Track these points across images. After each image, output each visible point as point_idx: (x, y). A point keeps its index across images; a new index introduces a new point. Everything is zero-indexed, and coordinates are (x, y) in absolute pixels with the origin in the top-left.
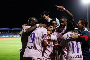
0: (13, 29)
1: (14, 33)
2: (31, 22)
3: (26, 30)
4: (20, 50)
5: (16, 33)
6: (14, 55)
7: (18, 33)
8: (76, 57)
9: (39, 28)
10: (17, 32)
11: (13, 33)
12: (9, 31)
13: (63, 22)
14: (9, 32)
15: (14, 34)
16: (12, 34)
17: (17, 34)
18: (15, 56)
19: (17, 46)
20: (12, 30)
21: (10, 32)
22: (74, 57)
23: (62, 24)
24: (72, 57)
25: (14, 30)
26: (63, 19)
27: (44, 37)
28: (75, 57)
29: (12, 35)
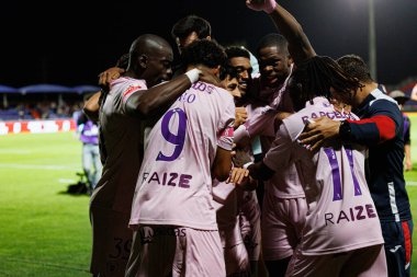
0: (24, 91)
1: (32, 107)
2: (144, 61)
3: (136, 98)
4: (65, 189)
5: (39, 106)
6: (44, 210)
7: (51, 109)
8: (349, 217)
9: (202, 88)
10: (46, 105)
11: (27, 111)
12: (9, 99)
13: (273, 61)
14: (5, 103)
15: (30, 114)
16: (21, 113)
17: (44, 116)
18: (48, 217)
19: (50, 168)
20: (20, 95)
21: (12, 106)
22: (340, 218)
23: (271, 71)
24: (330, 216)
25: (29, 95)
26: (274, 48)
27: (227, 131)
28: (346, 217)
29: (23, 117)
